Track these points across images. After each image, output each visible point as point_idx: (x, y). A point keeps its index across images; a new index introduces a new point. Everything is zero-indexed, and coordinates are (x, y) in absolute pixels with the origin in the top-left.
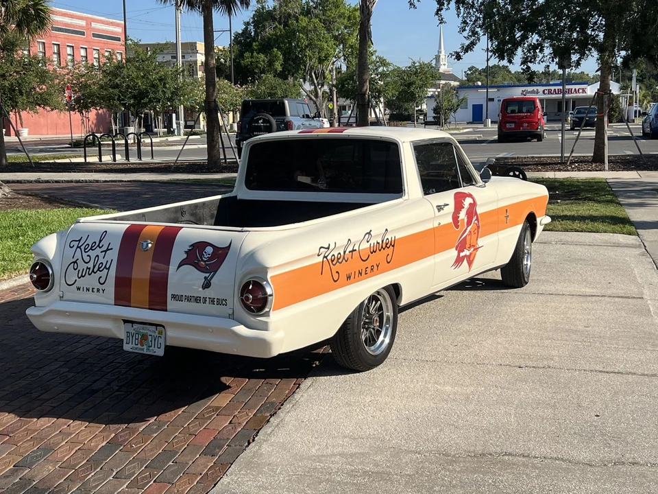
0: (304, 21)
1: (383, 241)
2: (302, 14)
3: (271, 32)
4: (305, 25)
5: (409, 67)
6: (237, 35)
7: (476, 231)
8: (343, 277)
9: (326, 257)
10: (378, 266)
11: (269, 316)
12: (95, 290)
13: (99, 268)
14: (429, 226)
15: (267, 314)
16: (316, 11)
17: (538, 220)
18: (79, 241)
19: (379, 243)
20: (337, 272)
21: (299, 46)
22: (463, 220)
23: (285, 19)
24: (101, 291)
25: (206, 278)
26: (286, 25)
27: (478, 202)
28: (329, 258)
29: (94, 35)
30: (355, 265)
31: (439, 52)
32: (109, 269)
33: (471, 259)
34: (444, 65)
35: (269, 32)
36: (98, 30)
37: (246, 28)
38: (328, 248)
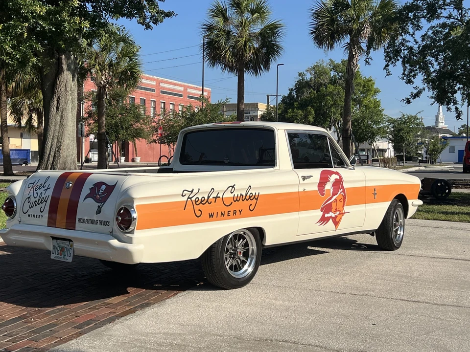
0: (331, 88)
1: (246, 194)
2: (330, 83)
3: (308, 96)
4: (331, 90)
5: (400, 119)
6: (284, 98)
7: (342, 200)
8: (205, 215)
9: (191, 198)
10: (240, 212)
11: (133, 233)
12: (38, 216)
13: (41, 201)
14: (295, 190)
15: (132, 232)
16: (341, 82)
17: (410, 202)
18: (34, 183)
19: (243, 195)
20: (199, 210)
21: (326, 105)
22: (329, 190)
23: (318, 86)
24: (41, 217)
25: (99, 206)
26: (318, 90)
27: (344, 179)
28: (193, 199)
29: (189, 97)
30: (218, 207)
31: (439, 113)
32: (46, 202)
33: (337, 220)
34: (442, 122)
35: (306, 95)
36: (192, 94)
37: (290, 93)
38: (192, 192)
